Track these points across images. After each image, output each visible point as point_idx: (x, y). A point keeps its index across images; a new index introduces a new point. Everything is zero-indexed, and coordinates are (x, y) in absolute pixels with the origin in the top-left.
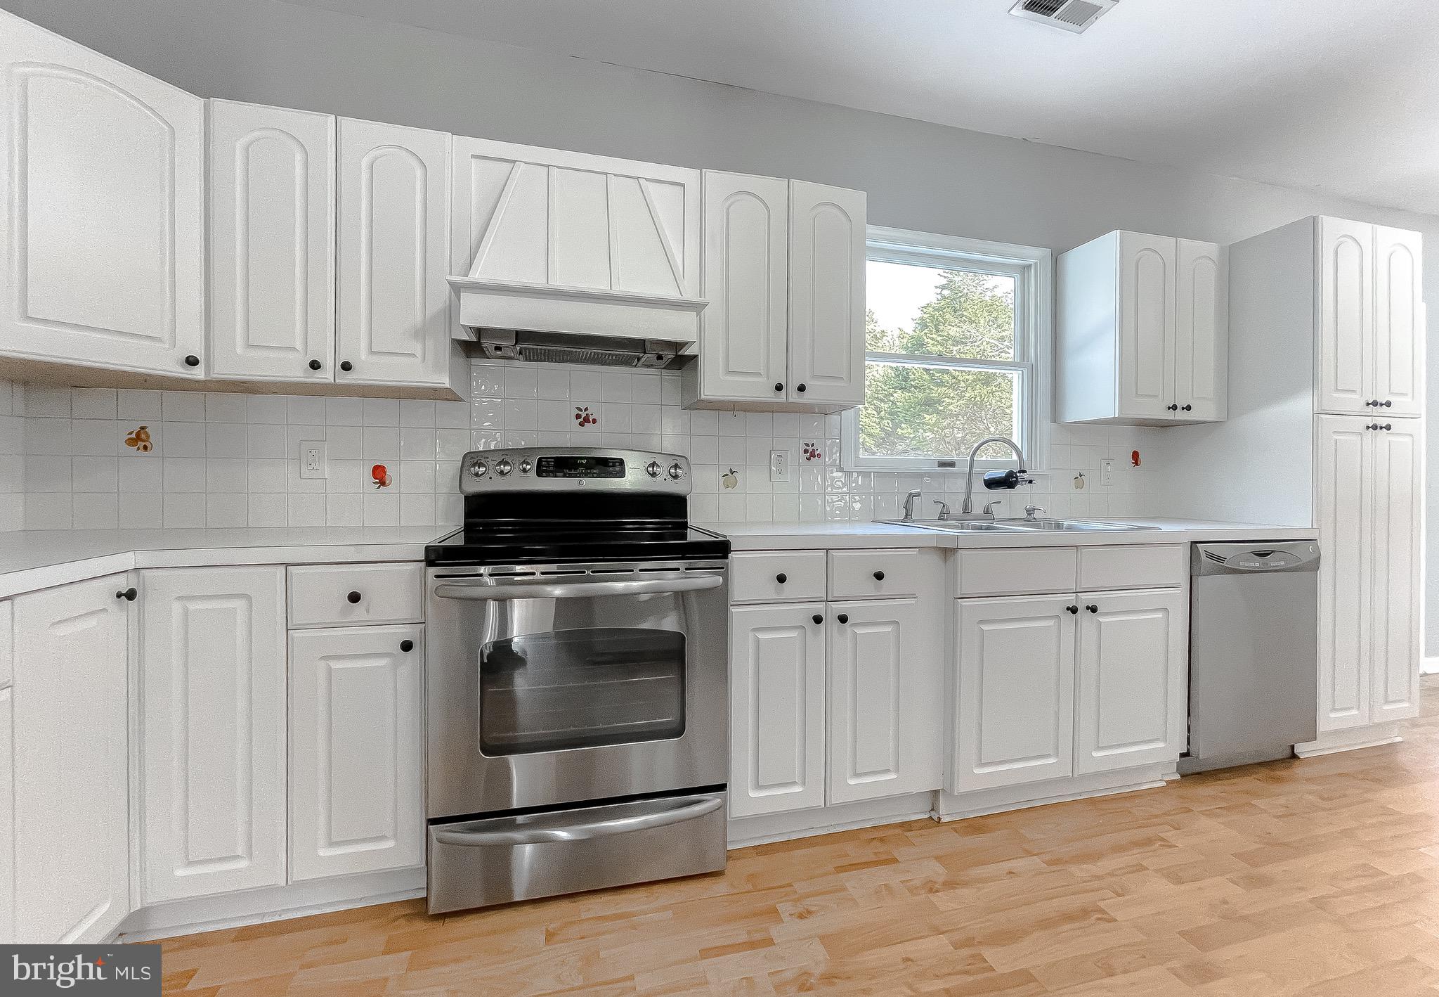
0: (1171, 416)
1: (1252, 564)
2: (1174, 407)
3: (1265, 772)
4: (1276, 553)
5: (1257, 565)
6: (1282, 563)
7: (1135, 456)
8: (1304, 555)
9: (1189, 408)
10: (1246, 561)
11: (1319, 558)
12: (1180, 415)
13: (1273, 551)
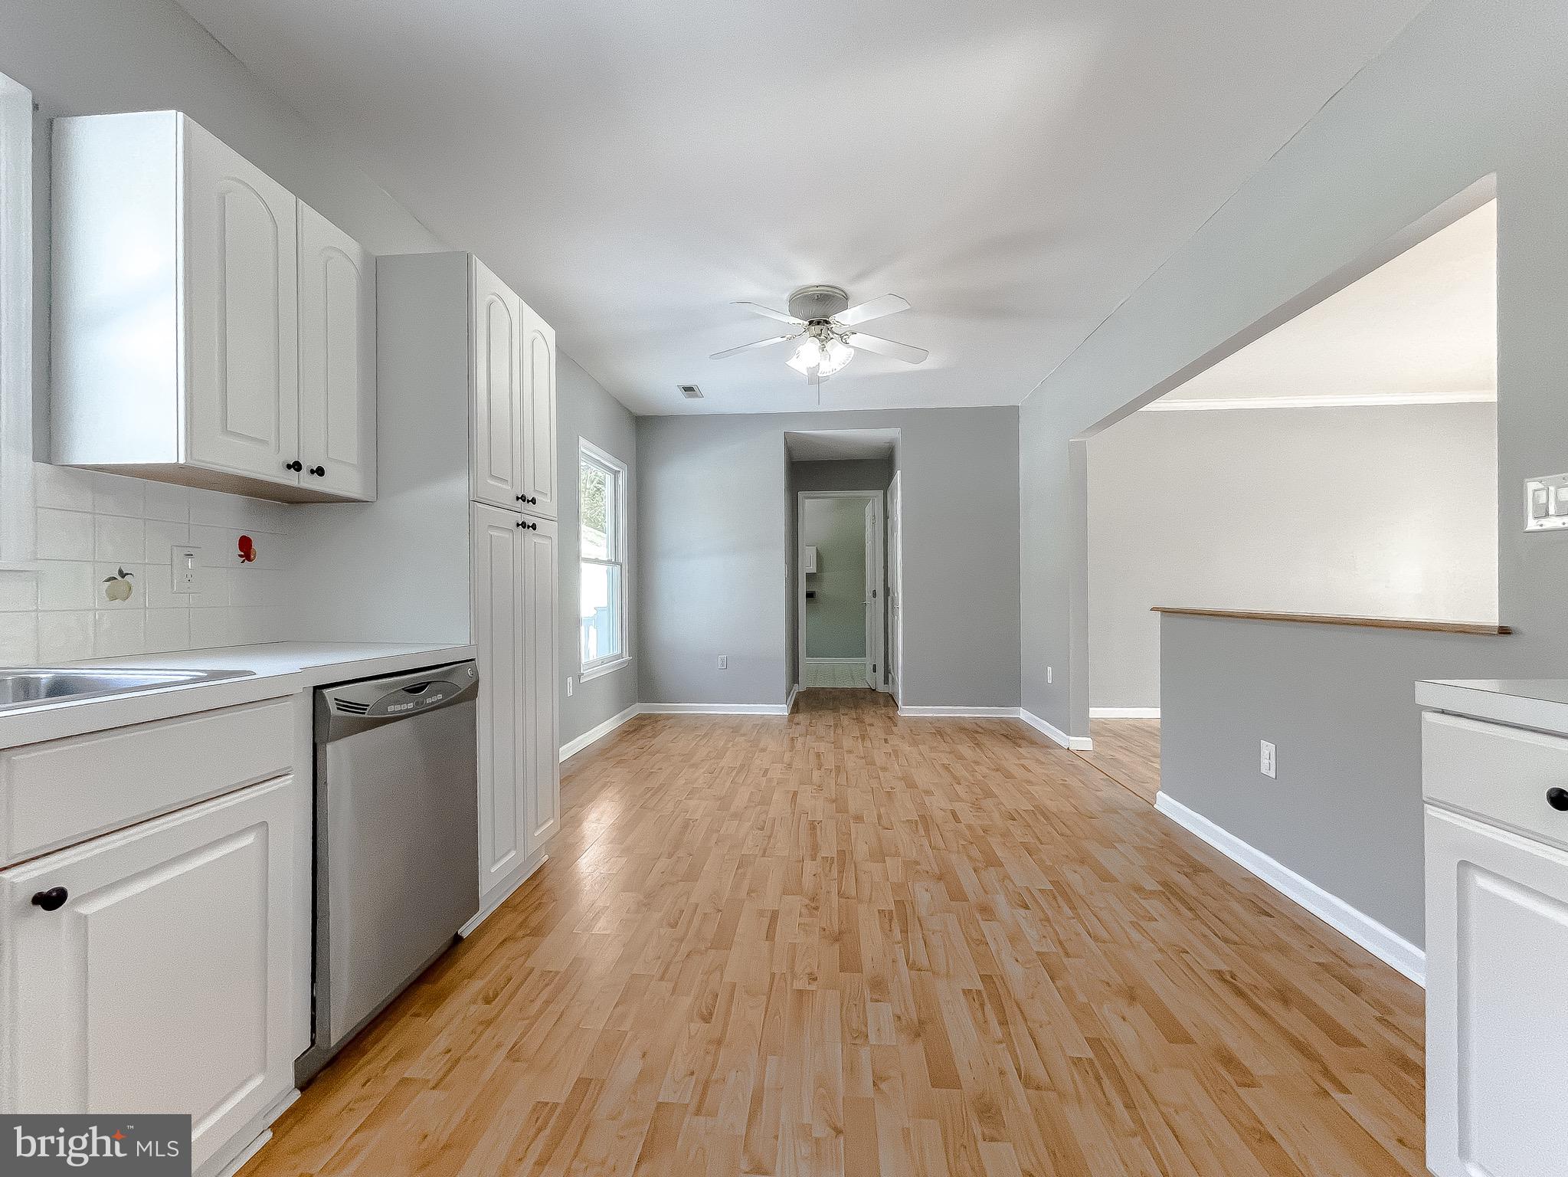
0: (292, 479)
1: (404, 707)
2: (297, 466)
3: (426, 989)
4: (432, 685)
5: (411, 705)
6: (440, 696)
7: (246, 546)
8: (461, 682)
9: (320, 472)
10: (397, 702)
11: (478, 680)
12: (305, 481)
13: (428, 683)
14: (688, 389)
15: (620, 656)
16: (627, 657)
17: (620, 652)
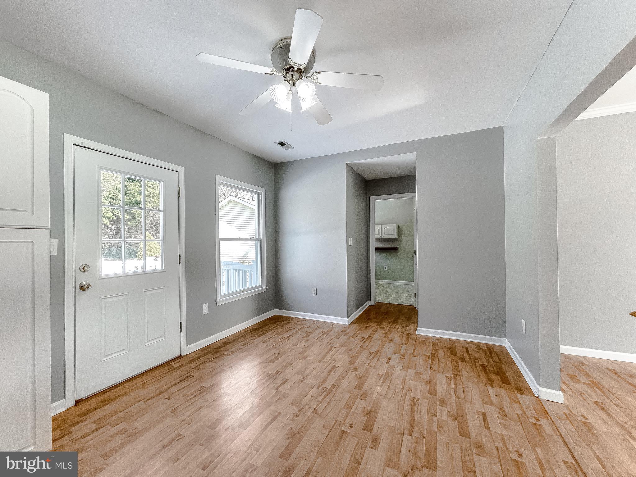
14: (282, 144)
15: (261, 286)
16: (265, 287)
17: (260, 284)
